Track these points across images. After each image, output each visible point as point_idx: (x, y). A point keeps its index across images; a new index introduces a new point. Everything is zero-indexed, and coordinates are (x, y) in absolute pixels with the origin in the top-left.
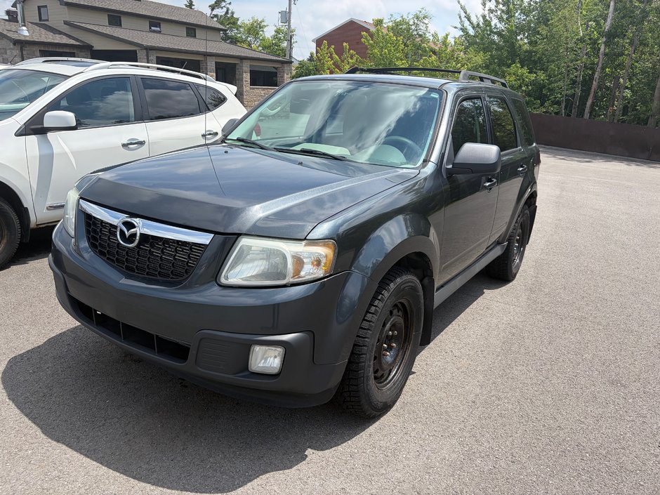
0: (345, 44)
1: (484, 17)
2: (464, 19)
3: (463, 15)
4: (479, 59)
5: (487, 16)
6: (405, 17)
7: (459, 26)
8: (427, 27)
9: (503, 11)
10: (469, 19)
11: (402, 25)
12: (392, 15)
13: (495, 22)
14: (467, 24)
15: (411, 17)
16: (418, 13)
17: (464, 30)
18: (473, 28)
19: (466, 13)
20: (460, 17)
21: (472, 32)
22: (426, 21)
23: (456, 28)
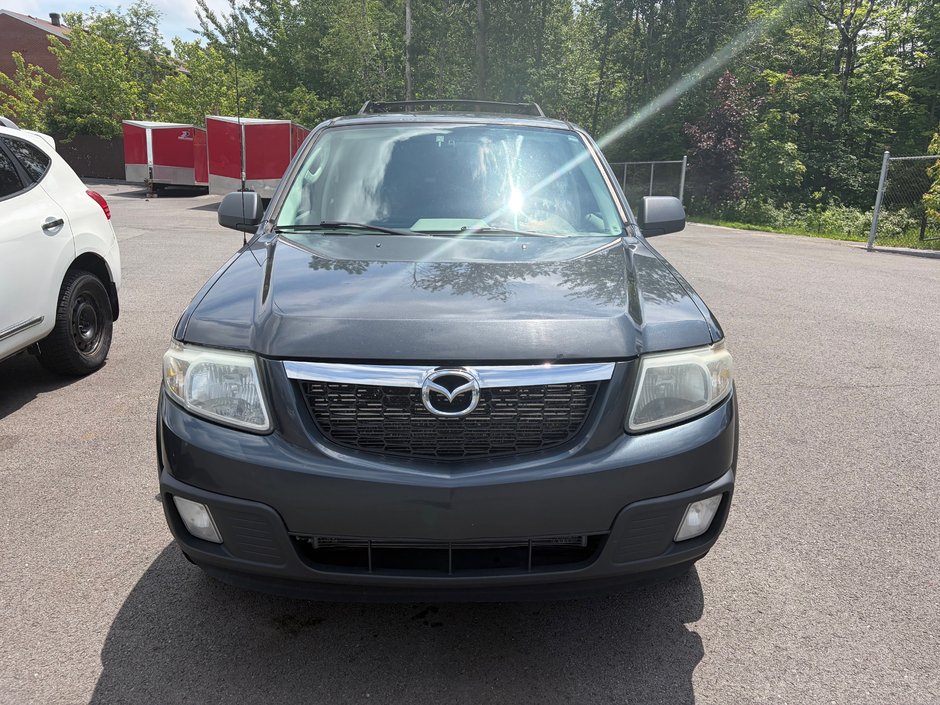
0: (15, 55)
1: (235, 18)
2: (205, 20)
3: (203, 14)
4: (249, 79)
5: (240, 17)
6: (114, 12)
7: (202, 30)
8: (155, 30)
9: (262, 12)
10: (214, 21)
11: (113, 24)
12: (93, 9)
13: (253, 26)
14: (212, 27)
15: (124, 12)
16: (136, 7)
17: (208, 35)
18: (223, 33)
19: (206, 10)
20: (199, 16)
21: (222, 40)
22: (152, 21)
23: (196, 32)
